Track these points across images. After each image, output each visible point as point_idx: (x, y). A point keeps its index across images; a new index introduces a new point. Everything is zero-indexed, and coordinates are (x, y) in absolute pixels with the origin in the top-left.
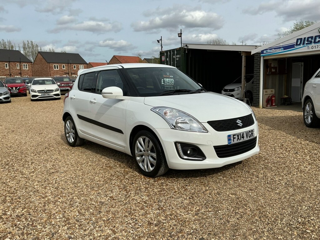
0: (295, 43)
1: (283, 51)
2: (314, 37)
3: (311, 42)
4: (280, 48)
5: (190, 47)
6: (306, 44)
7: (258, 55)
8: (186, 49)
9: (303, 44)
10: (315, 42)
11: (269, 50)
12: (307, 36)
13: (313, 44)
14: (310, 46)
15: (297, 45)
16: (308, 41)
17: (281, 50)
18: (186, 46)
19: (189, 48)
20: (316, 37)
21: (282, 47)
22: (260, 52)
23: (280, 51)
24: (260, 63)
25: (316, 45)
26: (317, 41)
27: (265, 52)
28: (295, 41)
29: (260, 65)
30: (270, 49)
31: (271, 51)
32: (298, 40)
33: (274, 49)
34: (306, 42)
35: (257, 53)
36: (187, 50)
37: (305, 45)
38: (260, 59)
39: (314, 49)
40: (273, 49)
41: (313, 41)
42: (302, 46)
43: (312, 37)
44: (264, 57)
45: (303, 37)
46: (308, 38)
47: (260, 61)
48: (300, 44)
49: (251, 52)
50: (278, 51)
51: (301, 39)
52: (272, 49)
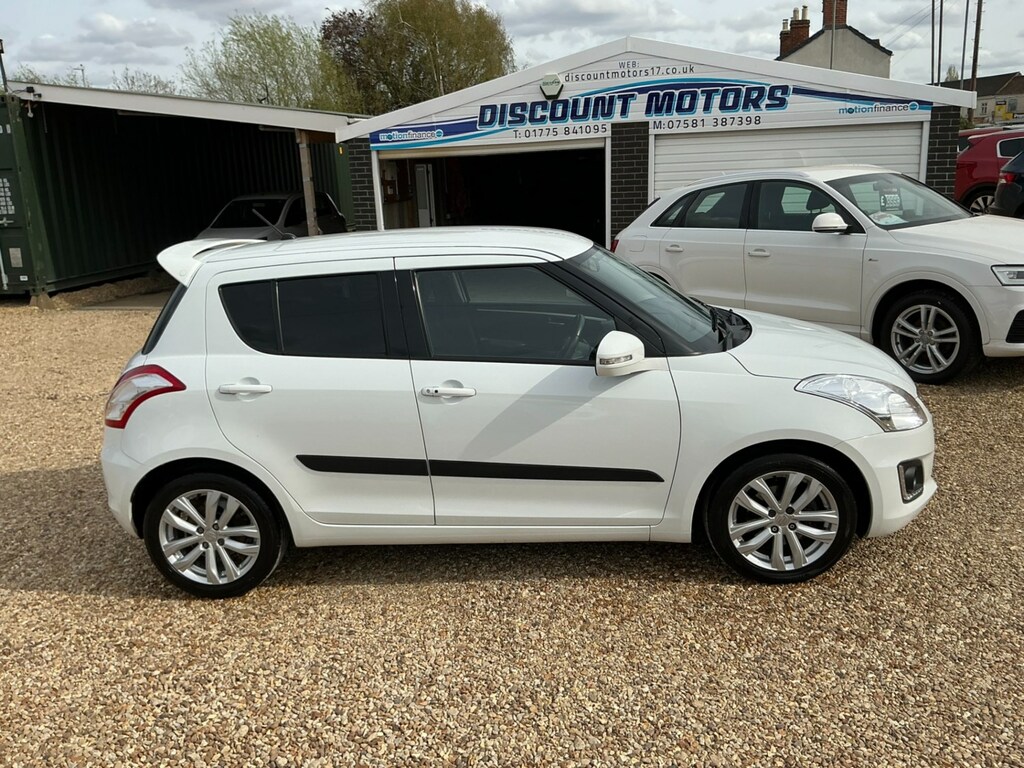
0: (478, 119)
1: (442, 138)
2: (529, 105)
3: (522, 119)
4: (432, 129)
5: (50, 96)
6: (510, 122)
7: (360, 147)
8: (26, 102)
9: (502, 122)
10: (532, 120)
11: (396, 133)
12: (509, 100)
13: (528, 125)
14: (521, 128)
15: (482, 123)
16: (512, 113)
17: (436, 136)
18: (30, 90)
19: (43, 99)
20: (534, 105)
21: (438, 127)
22: (368, 136)
23: (433, 139)
24: (370, 170)
25: (537, 127)
26: (538, 117)
27: (383, 136)
28: (477, 112)
29: (371, 176)
30: (400, 131)
31: (405, 136)
32: (483, 109)
33: (414, 130)
34: (509, 118)
35: (355, 139)
36: (29, 106)
37: (507, 126)
38: (370, 159)
39: (532, 139)
40: (412, 132)
41: (527, 115)
42: (497, 127)
43: (523, 106)
44: (378, 152)
45: (498, 102)
46: (514, 106)
47: (370, 164)
48: (491, 122)
49: (334, 134)
50: (426, 137)
51: (493, 108)
52: (406, 130)
